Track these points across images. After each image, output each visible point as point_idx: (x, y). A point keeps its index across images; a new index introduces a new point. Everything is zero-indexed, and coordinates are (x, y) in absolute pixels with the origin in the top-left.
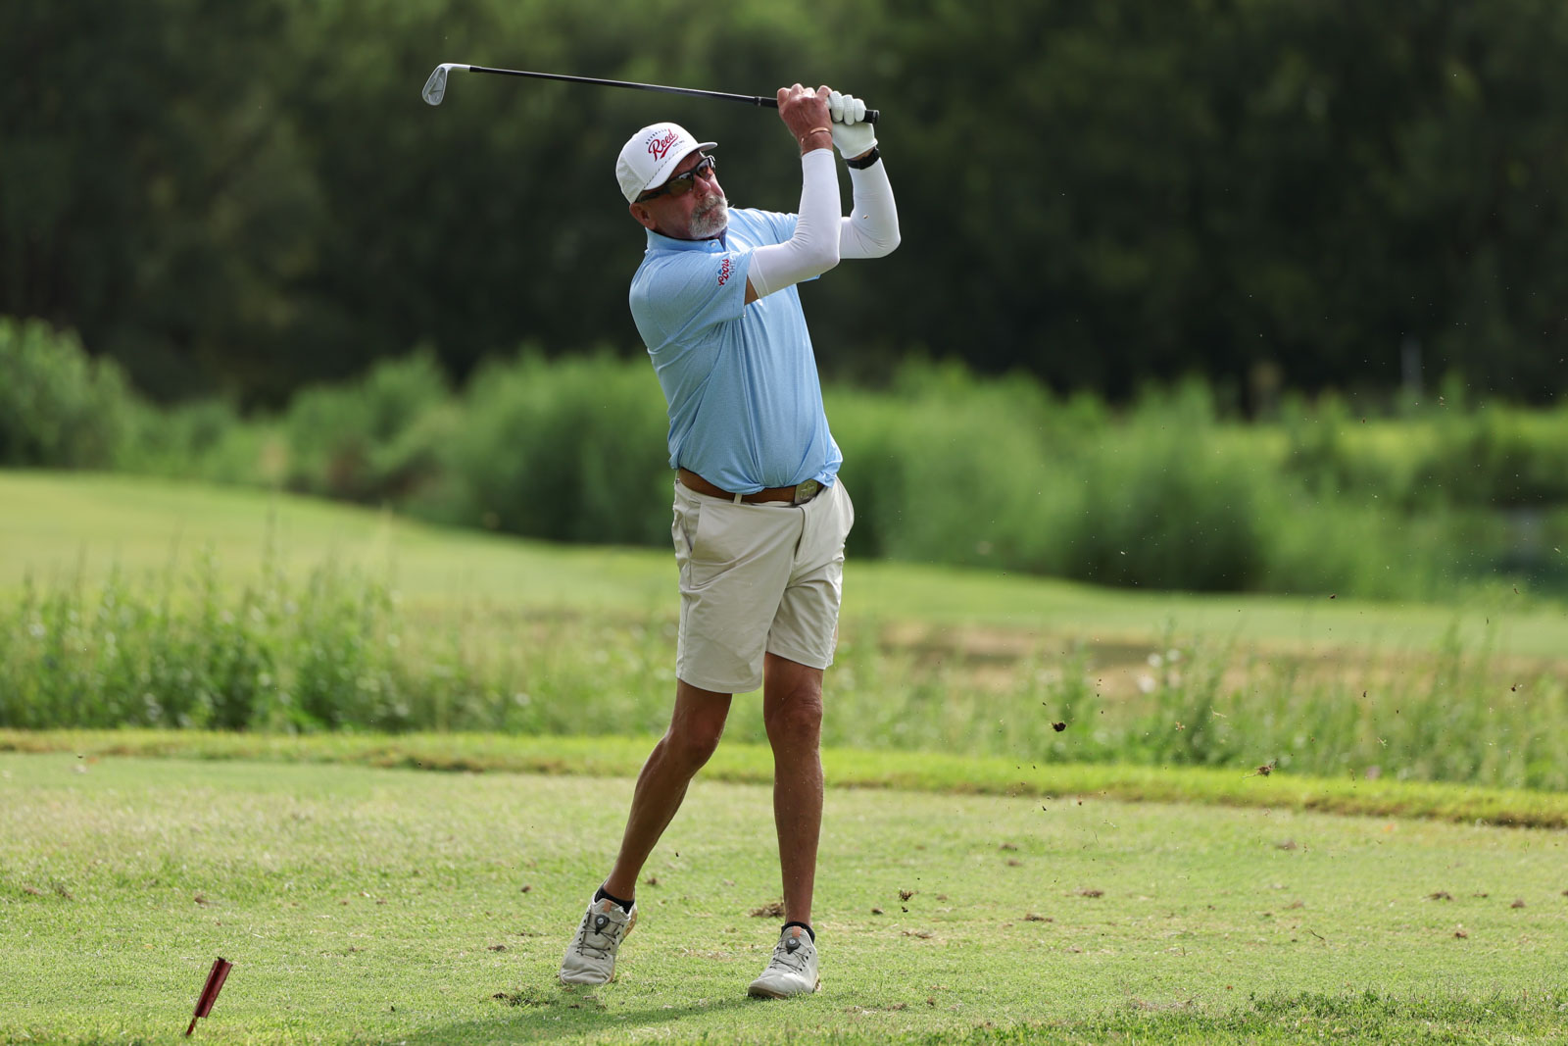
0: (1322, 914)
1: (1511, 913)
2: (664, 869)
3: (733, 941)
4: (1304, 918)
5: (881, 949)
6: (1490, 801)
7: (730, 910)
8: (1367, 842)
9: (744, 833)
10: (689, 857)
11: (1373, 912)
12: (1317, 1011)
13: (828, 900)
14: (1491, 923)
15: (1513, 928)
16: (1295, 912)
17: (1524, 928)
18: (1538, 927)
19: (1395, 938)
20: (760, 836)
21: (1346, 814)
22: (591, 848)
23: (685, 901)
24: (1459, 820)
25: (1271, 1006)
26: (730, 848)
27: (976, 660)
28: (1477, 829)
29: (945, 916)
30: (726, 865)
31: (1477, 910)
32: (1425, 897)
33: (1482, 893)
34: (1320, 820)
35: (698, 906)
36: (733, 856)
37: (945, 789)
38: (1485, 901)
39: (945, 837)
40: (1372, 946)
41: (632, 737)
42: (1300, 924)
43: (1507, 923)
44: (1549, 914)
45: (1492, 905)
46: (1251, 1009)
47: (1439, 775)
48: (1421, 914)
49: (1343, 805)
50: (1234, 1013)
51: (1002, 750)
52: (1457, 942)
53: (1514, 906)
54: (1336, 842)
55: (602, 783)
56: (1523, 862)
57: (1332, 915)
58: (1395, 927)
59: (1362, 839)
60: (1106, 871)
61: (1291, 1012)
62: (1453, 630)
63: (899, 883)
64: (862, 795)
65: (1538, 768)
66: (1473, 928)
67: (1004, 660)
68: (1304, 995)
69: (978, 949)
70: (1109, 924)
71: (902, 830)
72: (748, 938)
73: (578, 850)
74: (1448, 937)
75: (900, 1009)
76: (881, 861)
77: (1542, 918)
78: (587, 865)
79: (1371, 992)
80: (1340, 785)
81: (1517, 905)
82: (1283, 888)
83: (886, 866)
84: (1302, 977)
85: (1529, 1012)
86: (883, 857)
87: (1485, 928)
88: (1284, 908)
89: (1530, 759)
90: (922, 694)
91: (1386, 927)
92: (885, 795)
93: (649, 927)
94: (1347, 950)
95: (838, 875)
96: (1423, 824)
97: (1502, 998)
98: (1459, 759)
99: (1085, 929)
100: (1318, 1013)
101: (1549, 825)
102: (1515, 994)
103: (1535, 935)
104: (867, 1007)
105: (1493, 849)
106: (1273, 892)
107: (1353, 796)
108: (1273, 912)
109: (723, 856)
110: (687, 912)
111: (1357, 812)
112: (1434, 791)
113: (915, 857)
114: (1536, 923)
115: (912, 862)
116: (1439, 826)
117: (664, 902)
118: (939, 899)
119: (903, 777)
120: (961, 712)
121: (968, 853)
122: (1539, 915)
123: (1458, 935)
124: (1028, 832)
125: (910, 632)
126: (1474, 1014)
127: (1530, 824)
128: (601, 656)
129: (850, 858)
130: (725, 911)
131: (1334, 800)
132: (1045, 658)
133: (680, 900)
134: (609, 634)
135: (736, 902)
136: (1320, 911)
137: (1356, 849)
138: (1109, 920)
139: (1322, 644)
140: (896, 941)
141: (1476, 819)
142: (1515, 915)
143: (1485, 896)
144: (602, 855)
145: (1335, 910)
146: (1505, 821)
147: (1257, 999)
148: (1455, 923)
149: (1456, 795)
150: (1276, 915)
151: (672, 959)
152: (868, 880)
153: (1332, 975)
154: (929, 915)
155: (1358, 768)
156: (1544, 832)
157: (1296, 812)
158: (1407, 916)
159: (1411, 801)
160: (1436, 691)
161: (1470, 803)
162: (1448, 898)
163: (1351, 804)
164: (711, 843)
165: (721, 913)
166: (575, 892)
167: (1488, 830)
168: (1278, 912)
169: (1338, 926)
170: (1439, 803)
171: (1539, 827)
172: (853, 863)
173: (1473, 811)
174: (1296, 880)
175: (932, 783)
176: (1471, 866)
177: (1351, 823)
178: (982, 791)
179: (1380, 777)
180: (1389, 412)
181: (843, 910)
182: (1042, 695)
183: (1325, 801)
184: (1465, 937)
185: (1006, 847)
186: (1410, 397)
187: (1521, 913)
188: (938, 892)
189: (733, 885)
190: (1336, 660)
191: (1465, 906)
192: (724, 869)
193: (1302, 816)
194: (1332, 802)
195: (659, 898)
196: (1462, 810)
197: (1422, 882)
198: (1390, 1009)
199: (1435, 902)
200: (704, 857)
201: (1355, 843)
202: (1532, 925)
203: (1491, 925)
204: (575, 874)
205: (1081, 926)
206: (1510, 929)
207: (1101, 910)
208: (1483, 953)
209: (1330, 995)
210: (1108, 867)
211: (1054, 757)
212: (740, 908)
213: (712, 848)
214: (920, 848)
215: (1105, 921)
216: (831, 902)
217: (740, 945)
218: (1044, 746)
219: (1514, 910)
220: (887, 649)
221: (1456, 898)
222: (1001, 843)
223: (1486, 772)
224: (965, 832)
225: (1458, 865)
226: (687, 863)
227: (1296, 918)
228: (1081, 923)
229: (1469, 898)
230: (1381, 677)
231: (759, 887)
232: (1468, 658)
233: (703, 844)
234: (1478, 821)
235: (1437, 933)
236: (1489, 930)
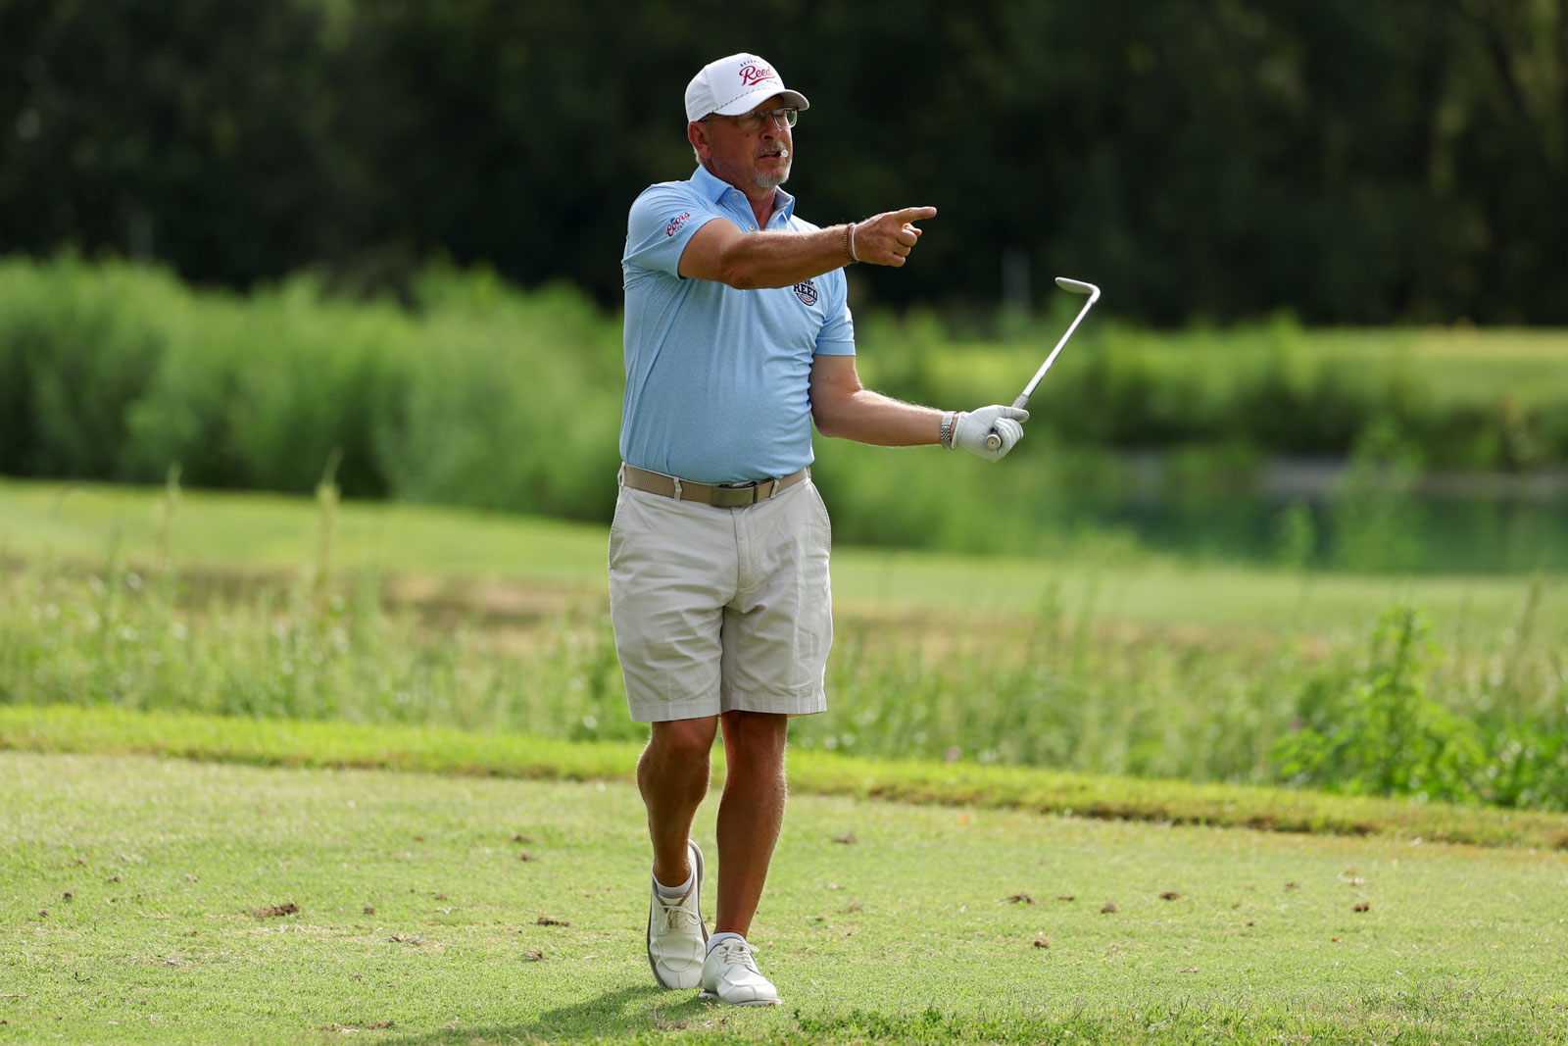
0: (882, 919)
1: (1100, 919)
2: (116, 861)
3: (194, 946)
4: (861, 924)
5: (366, 956)
6: (1083, 788)
7: (192, 909)
8: (939, 835)
9: (212, 820)
10: (146, 848)
11: (941, 917)
12: (871, 1032)
13: (308, 899)
14: (1077, 930)
15: (1102, 936)
16: (852, 917)
17: (1114, 936)
18: (1130, 935)
19: (966, 947)
20: (230, 824)
21: (917, 803)
22: (30, 837)
23: (138, 900)
24: (1046, 810)
25: (817, 1026)
26: (195, 838)
27: (496, 620)
28: (1066, 821)
29: (443, 918)
30: (190, 858)
31: (1062, 915)
32: (1002, 901)
33: (1068, 896)
34: (886, 810)
35: (154, 906)
36: (197, 847)
37: (451, 770)
38: (1071, 905)
39: (449, 826)
40: (939, 957)
41: (83, 705)
42: (856, 930)
43: (1095, 931)
44: (1143, 920)
45: (1079, 909)
46: (794, 1029)
47: (1029, 760)
48: (997, 919)
49: (913, 792)
50: (774, 1033)
51: (522, 727)
52: (1036, 951)
53: (1103, 911)
54: (904, 835)
55: (47, 760)
56: (1116, 859)
57: (894, 921)
58: (967, 934)
59: (933, 832)
60: (634, 867)
61: (842, 1031)
62: (1053, 589)
63: (391, 879)
64: (354, 776)
65: (1142, 751)
66: (1055, 936)
67: (525, 620)
68: (856, 1014)
69: (480, 959)
70: (635, 929)
71: (397, 818)
72: (210, 944)
73: (15, 838)
74: (1027, 946)
75: (387, 1027)
76: (372, 854)
77: (1135, 925)
78: (24, 856)
79: (934, 1010)
80: (910, 770)
81: (1108, 910)
82: (840, 888)
83: (377, 860)
84: (856, 993)
85: (1115, 1033)
86: (373, 850)
87: (1070, 936)
88: (839, 912)
89: (1135, 738)
90: (430, 659)
91: (955, 935)
92: (379, 776)
93: (95, 929)
94: (909, 961)
95: (321, 870)
96: (1005, 814)
97: (1084, 1017)
98: (1054, 739)
99: (606, 934)
100: (872, 1034)
101: (1149, 818)
102: (1099, 1014)
103: (1126, 945)
104: (347, 1025)
105: (1083, 845)
106: (826, 893)
107: (924, 782)
108: (826, 916)
109: (186, 847)
110: (141, 912)
111: (928, 800)
112: (1018, 777)
113: (413, 851)
114: (1128, 930)
115: (409, 855)
116: (1022, 817)
117: (113, 901)
118: (437, 899)
119: (403, 756)
120: (478, 682)
121: (474, 845)
122: (1132, 921)
123: (1037, 944)
124: (545, 821)
125: (420, 585)
126: (1051, 1035)
127: (1127, 816)
128: (52, 611)
129: (335, 850)
130: (185, 912)
131: (903, 786)
132: (576, 618)
133: (132, 898)
134: (61, 584)
135: (199, 900)
136: (879, 916)
137: (926, 844)
138: (635, 925)
139: (900, 604)
140: (385, 947)
141: (1065, 809)
142: (1104, 921)
143: (1071, 899)
144: (43, 845)
145: (898, 915)
146: (1100, 813)
147: (802, 1017)
148: (1034, 931)
149: (1047, 782)
150: (829, 920)
151: (120, 968)
152: (355, 876)
153: (890, 990)
154: (425, 918)
155: (937, 750)
156: (1142, 825)
157: (858, 800)
158: (981, 922)
159: (991, 788)
160: (1031, 661)
161: (1059, 791)
162: (1029, 901)
163: (923, 791)
164: (174, 831)
165: (181, 914)
166: (9, 888)
167: (1078, 821)
168: (832, 916)
169: (899, 933)
170: (1024, 790)
171: (1138, 820)
172: (339, 857)
173: (1063, 800)
174: (854, 880)
175: (435, 764)
176: (1057, 865)
177: (922, 813)
178: (495, 774)
179: (960, 760)
180: (989, 335)
181: (325, 910)
182: (572, 661)
183: (892, 788)
184: (1045, 946)
185: (518, 839)
186: (1014, 317)
187: (1112, 918)
188: (437, 891)
189: (196, 881)
190: (917, 623)
191: (1047, 911)
192: (187, 861)
193: (865, 804)
194: (900, 789)
195: (107, 896)
196: (1050, 799)
197: (1000, 882)
198: (954, 1029)
199: (1015, 905)
200: (163, 848)
201: (923, 837)
202: (1124, 933)
203: (1076, 932)
204: (9, 868)
205: (602, 932)
206: (1098, 937)
207: (627, 912)
208: (1065, 966)
209: (885, 1014)
210: (638, 863)
211: (581, 735)
212: (203, 908)
213: (174, 837)
214: (419, 839)
215: (630, 926)
216: (310, 902)
217: (203, 951)
218: (571, 719)
219: (1104, 915)
220: (390, 606)
221: (1037, 902)
222: (514, 834)
223: (1082, 756)
224: (471, 821)
225: (1041, 863)
226: (144, 855)
227: (852, 923)
228: (602, 928)
229: (1052, 901)
230: (967, 645)
231: (227, 884)
232: (1069, 623)
233: (163, 833)
234: (1068, 812)
235: (1014, 942)
236: (1074, 938)
